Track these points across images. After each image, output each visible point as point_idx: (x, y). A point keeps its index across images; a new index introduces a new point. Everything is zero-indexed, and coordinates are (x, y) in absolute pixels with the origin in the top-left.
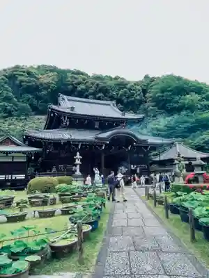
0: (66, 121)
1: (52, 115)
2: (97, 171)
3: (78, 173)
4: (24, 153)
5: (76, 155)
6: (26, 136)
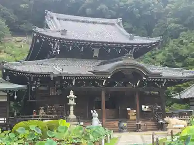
0: (56, 49)
1: (38, 41)
2: (95, 114)
3: (72, 116)
4: (4, 91)
5: (69, 94)
6: (7, 70)
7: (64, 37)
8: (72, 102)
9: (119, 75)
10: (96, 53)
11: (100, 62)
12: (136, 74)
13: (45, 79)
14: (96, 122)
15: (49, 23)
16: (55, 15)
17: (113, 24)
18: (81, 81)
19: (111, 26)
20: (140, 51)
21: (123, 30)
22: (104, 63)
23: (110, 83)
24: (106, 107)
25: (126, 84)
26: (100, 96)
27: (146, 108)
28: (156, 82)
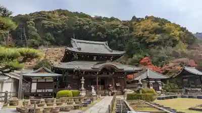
0: (76, 57)
1: (68, 53)
2: (93, 87)
3: (83, 88)
5: (81, 78)
6: (54, 67)
7: (80, 51)
8: (83, 82)
9: (104, 70)
10: (95, 59)
11: (96, 63)
12: (113, 69)
13: (71, 71)
14: (93, 91)
15: (73, 44)
16: (76, 40)
17: (103, 44)
18: (87, 72)
19: (101, 46)
20: (116, 58)
21: (108, 47)
22: (98, 64)
23: (101, 73)
24: (99, 84)
25: (108, 74)
26: (96, 79)
27: (118, 85)
28: (122, 73)
